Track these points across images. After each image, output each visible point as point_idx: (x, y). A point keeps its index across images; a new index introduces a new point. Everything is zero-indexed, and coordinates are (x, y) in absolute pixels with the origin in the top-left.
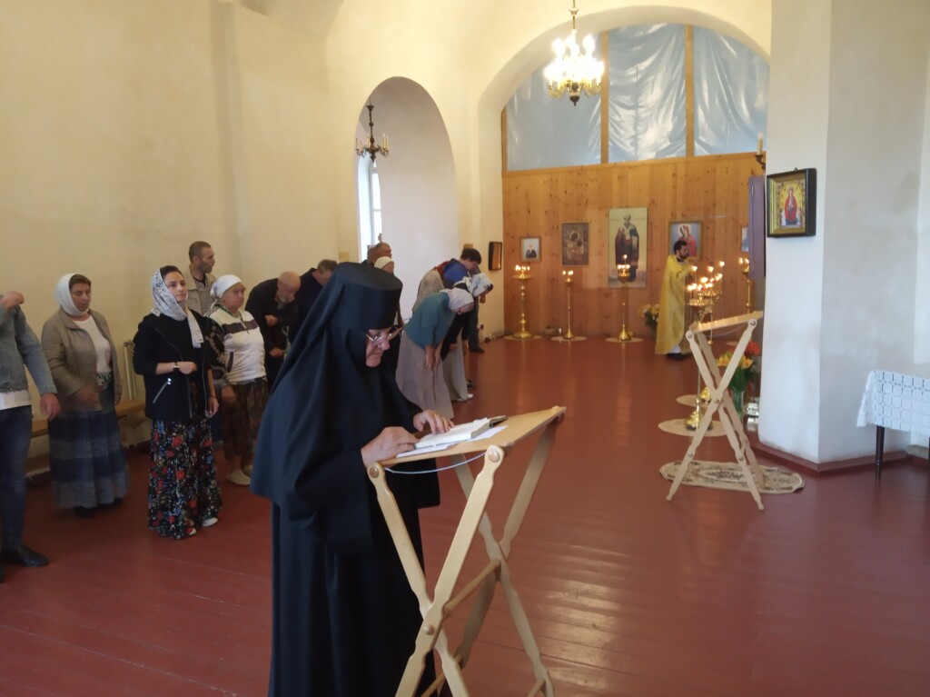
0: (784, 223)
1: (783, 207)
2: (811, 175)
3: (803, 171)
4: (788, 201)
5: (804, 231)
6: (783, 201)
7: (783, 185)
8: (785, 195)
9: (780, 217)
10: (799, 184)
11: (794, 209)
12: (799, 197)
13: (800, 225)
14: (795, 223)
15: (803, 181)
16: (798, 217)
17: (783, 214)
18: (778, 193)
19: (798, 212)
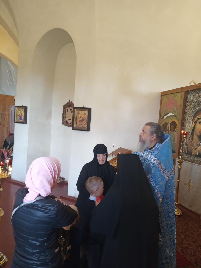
0: (19, 119)
1: (19, 115)
2: (26, 108)
3: (24, 107)
4: (20, 114)
5: (24, 122)
6: (19, 113)
7: (19, 109)
8: (20, 112)
9: (18, 118)
10: (23, 110)
11: (22, 116)
12: (23, 113)
13: (23, 120)
14: (22, 120)
15: (24, 109)
16: (22, 118)
17: (19, 117)
18: (18, 111)
19: (23, 117)
